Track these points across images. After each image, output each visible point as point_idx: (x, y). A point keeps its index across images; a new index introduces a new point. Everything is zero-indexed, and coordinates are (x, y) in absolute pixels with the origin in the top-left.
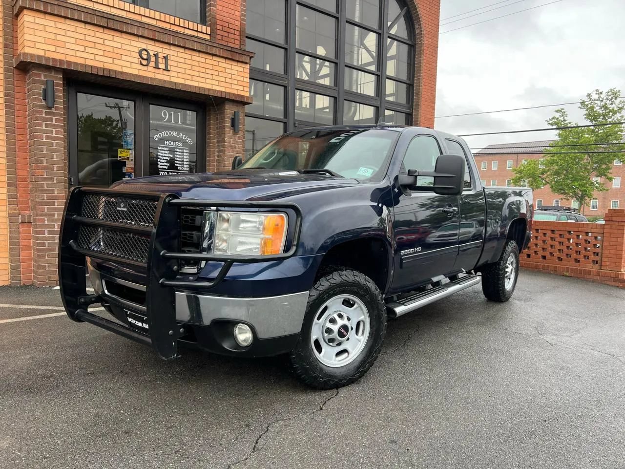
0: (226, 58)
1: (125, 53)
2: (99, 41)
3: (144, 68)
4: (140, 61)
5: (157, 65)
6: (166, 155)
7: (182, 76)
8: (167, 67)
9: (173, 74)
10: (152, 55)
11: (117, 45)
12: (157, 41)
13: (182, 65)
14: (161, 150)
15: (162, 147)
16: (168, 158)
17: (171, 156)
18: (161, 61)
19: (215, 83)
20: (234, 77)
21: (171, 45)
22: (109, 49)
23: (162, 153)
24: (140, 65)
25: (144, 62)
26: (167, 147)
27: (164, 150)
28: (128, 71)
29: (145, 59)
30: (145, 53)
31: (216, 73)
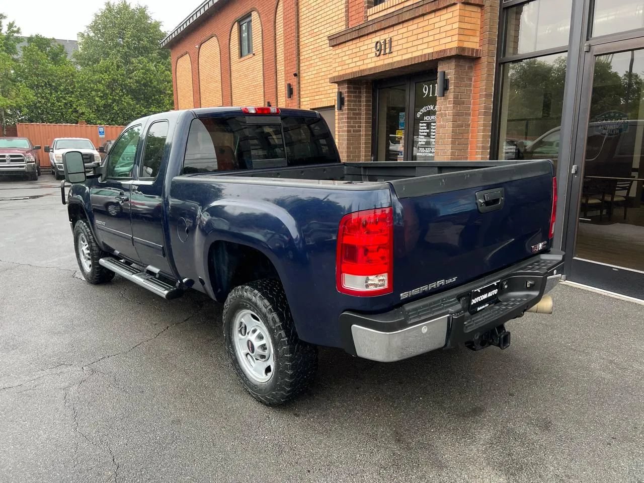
0: (434, 11)
1: (369, 51)
2: (358, 50)
3: (378, 59)
4: (376, 54)
5: (385, 51)
6: (425, 131)
7: (400, 53)
8: (390, 50)
9: (394, 54)
10: (382, 44)
11: (365, 47)
12: (384, 29)
13: (400, 42)
14: (421, 126)
15: (422, 123)
16: (426, 134)
17: (428, 131)
18: (387, 46)
19: (425, 46)
20: (442, 29)
21: (393, 26)
22: (362, 53)
23: (422, 129)
24: (376, 57)
25: (378, 53)
26: (425, 123)
27: (423, 126)
28: (370, 66)
29: (378, 50)
30: (378, 44)
31: (426, 34)
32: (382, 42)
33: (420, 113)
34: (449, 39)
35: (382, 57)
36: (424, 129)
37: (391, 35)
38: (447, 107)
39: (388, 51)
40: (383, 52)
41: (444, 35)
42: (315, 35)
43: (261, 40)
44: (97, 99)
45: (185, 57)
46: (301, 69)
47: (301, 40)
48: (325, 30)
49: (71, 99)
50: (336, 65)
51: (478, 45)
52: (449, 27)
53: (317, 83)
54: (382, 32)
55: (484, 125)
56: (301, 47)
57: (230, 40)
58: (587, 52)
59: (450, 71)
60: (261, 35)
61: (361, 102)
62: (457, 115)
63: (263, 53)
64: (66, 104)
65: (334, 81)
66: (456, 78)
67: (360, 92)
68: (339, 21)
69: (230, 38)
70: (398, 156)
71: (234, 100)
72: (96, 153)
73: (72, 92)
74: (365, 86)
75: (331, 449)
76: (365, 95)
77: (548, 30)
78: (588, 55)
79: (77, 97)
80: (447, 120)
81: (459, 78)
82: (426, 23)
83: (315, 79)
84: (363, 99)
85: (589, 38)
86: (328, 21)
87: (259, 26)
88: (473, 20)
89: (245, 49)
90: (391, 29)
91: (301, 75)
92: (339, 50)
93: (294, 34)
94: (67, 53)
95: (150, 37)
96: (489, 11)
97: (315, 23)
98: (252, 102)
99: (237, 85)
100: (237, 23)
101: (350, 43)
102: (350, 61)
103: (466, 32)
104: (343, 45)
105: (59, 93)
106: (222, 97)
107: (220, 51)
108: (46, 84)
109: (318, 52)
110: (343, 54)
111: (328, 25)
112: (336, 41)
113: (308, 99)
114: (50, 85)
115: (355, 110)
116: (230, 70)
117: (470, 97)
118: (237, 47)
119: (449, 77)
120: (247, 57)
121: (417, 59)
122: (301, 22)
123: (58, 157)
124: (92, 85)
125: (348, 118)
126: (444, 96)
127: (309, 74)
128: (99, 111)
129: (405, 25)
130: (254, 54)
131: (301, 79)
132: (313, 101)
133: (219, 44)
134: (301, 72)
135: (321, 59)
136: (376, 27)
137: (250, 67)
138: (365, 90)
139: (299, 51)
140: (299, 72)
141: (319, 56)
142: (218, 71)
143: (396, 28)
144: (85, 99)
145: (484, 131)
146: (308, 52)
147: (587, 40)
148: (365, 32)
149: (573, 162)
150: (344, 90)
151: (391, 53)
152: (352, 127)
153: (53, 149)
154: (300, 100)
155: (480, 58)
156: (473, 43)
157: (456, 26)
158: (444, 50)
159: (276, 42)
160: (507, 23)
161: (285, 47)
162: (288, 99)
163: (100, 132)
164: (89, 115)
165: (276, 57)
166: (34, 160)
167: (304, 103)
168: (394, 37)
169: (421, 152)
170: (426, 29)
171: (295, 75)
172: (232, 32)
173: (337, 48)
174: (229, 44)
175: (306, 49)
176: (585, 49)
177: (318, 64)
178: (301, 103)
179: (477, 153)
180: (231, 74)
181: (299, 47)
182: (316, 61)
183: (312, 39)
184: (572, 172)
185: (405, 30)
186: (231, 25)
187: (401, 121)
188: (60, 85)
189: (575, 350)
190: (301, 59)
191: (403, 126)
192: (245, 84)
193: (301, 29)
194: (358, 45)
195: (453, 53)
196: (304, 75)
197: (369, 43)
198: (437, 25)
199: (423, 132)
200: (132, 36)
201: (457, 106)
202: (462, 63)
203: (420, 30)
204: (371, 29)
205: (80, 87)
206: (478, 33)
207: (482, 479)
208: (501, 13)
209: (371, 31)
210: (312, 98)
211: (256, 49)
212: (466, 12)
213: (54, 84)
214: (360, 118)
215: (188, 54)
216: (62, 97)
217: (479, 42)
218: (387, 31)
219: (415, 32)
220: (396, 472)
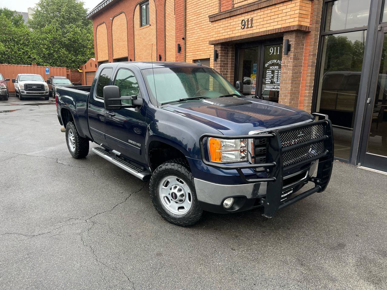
1: (237, 26)
2: (229, 24)
3: (243, 30)
4: (242, 27)
5: (248, 26)
6: (270, 75)
7: (258, 27)
8: (252, 25)
9: (254, 28)
10: (246, 21)
11: (234, 23)
12: (248, 12)
13: (258, 21)
14: (268, 72)
15: (268, 70)
16: (271, 77)
17: (272, 75)
18: (249, 23)
19: (276, 23)
20: (288, 14)
21: (254, 10)
22: (232, 27)
23: (268, 74)
24: (241, 29)
25: (243, 27)
26: (270, 70)
27: (269, 72)
28: (237, 35)
29: (243, 25)
30: (243, 22)
31: (277, 16)
32: (246, 20)
33: (267, 64)
34: (292, 20)
35: (245, 29)
36: (270, 74)
37: (252, 16)
38: (289, 61)
39: (250, 26)
40: (246, 27)
41: (289, 17)
42: (197, 14)
43: (155, 16)
44: (44, 50)
45: (102, 25)
46: (187, 35)
47: (187, 17)
48: (204, 12)
49: (27, 49)
50: (214, 33)
51: (309, 24)
52: (293, 13)
53: (198, 44)
54: (246, 14)
55: (311, 73)
56: (187, 22)
57: (134, 15)
58: (380, 31)
59: (291, 39)
60: (155, 13)
61: (228, 56)
62: (295, 66)
63: (156, 24)
64: (24, 52)
65: (211, 43)
66: (295, 44)
67: (228, 51)
68: (214, 6)
69: (134, 14)
70: (252, 90)
71: (136, 53)
72: (45, 84)
73: (28, 45)
74: (231, 47)
75: (263, 270)
76: (231, 52)
77: (351, 16)
78: (380, 33)
79: (31, 48)
80: (289, 69)
81: (297, 44)
82: (277, 9)
83: (197, 42)
84: (230, 55)
85: (381, 22)
86: (206, 6)
87: (154, 7)
88: (307, 9)
89: (144, 21)
90: (253, 13)
91: (187, 39)
92: (216, 24)
93: (183, 13)
94: (24, 21)
95: (77, 11)
96: (317, 3)
97: (198, 7)
98: (148, 54)
99: (138, 44)
100: (139, 5)
101: (224, 20)
102: (223, 31)
103: (303, 16)
104: (219, 21)
105: (19, 45)
106: (128, 51)
107: (127, 22)
108: (11, 40)
109: (199, 25)
110: (219, 27)
111: (207, 9)
112: (214, 19)
113: (191, 54)
114: (14, 40)
115: (225, 61)
116: (134, 34)
117: (302, 56)
118: (139, 20)
119: (290, 43)
120: (146, 26)
121: (270, 32)
122: (187, 6)
123: (21, 86)
124: (40, 41)
125: (221, 66)
126: (287, 54)
127: (192, 38)
128: (45, 57)
129: (262, 10)
130: (150, 25)
131: (187, 41)
132: (195, 55)
133: (126, 17)
134: (187, 37)
135: (201, 29)
136: (242, 11)
137: (148, 33)
138: (231, 49)
139: (186, 24)
140: (186, 37)
141: (199, 28)
142: (125, 34)
143: (256, 12)
144: (36, 50)
145: (311, 76)
146: (192, 25)
147: (380, 23)
148: (234, 14)
149: (368, 96)
150: (219, 49)
151: (252, 27)
152: (223, 72)
153: (17, 81)
154: (186, 54)
155: (310, 32)
156: (306, 23)
157: (297, 12)
158: (289, 26)
159: (165, 18)
160: (327, 11)
161: (176, 21)
162: (178, 53)
163: (46, 71)
164: (39, 60)
165: (165, 27)
166: (6, 88)
167: (188, 56)
168: (254, 17)
169: (267, 88)
170: (276, 13)
171: (183, 39)
172: (135, 11)
173: (214, 23)
174: (134, 18)
175: (191, 23)
176: (379, 29)
177: (199, 32)
178: (187, 56)
179: (306, 90)
180: (134, 37)
181: (186, 22)
182: (197, 30)
183: (195, 17)
184: (367, 102)
185: (262, 13)
186: (134, 6)
187: (255, 69)
188: (20, 40)
189: (383, 208)
190: (187, 29)
191: (255, 72)
192: (144, 43)
193: (187, 11)
194: (229, 22)
195: (295, 29)
196: (189, 39)
197: (237, 21)
198: (284, 11)
199: (269, 76)
200: (66, 11)
201: (295, 61)
202: (299, 35)
203: (273, 14)
204: (238, 12)
205: (33, 42)
206: (309, 17)
207: (360, 287)
208: (324, 5)
209: (239, 13)
210: (194, 53)
211: (151, 22)
212: (303, 3)
213: (16, 40)
214: (227, 67)
215: (104, 24)
216: (21, 48)
217: (309, 22)
218: (250, 14)
219: (269, 15)
220: (308, 284)
